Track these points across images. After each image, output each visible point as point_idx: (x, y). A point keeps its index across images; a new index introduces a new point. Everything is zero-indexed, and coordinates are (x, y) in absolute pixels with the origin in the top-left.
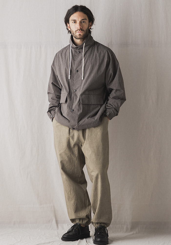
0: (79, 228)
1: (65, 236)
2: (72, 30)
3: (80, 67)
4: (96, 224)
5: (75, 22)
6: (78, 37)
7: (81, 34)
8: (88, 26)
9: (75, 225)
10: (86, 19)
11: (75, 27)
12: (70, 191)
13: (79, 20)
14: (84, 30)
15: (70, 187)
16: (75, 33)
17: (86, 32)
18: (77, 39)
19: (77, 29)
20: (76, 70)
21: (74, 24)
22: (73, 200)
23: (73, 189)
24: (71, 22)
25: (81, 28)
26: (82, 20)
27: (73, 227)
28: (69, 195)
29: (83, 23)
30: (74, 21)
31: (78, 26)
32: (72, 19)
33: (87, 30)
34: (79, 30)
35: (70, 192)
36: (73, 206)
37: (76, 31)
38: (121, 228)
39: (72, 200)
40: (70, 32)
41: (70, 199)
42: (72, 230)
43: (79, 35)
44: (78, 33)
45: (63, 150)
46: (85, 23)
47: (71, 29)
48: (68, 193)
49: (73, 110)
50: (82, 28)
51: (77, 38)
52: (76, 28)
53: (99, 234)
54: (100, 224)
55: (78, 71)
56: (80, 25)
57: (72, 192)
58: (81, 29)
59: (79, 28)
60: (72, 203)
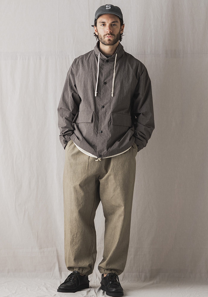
0: (77, 277)
1: (61, 288)
2: (99, 35)
3: (109, 78)
4: (105, 270)
5: (104, 24)
6: (108, 42)
7: (111, 39)
8: (119, 30)
9: (73, 274)
10: (117, 22)
11: (103, 31)
12: (77, 233)
13: (109, 23)
14: (115, 34)
15: (78, 228)
16: (103, 38)
17: (117, 36)
18: (105, 45)
19: (106, 34)
20: (104, 81)
21: (102, 27)
22: (78, 245)
23: (81, 231)
24: (98, 24)
25: (111, 32)
26: (113, 22)
27: (70, 276)
28: (74, 237)
29: (113, 26)
30: (102, 24)
31: (108, 30)
32: (100, 21)
33: (118, 35)
34: (109, 35)
35: (77, 235)
36: (76, 251)
37: (104, 35)
38: (138, 277)
39: (75, 245)
40: (97, 36)
41: (74, 242)
42: (69, 280)
43: (108, 41)
44: (107, 38)
45: (78, 182)
46: (116, 26)
47: (98, 33)
48: (74, 235)
49: (102, 132)
50: (113, 32)
51: (106, 43)
52: (105, 32)
53: (112, 284)
54: (110, 271)
55: (105, 83)
56: (110, 29)
57: (78, 236)
58: (111, 34)
59: (108, 32)
60: (76, 248)
